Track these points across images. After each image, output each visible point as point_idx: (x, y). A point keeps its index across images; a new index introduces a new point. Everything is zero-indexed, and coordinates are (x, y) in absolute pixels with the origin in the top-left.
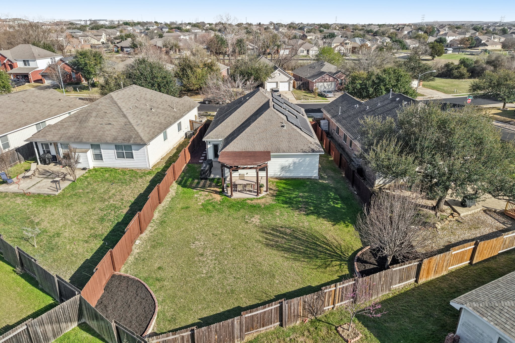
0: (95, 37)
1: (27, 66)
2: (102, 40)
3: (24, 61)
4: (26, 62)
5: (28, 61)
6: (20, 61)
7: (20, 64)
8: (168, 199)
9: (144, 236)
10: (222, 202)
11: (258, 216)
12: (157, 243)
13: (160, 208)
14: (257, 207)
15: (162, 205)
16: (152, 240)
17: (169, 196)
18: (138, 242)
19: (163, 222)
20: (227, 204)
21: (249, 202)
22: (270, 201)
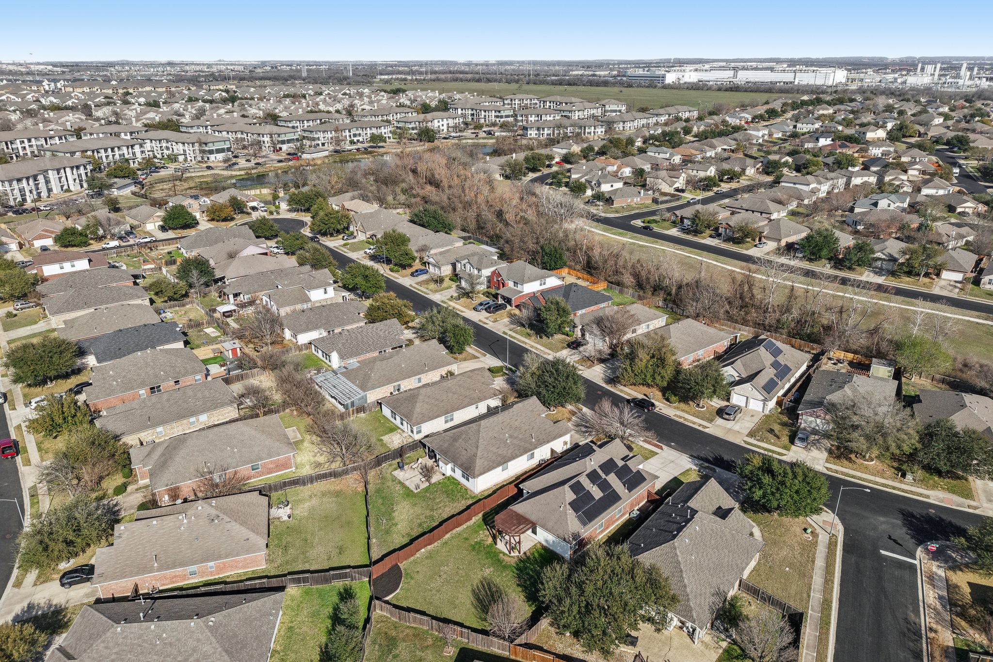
1: (516, 288)
2: (676, 185)
3: (515, 283)
5: (517, 283)
6: (511, 281)
7: (511, 284)
8: (465, 526)
9: (429, 547)
10: (488, 546)
11: (492, 569)
12: (430, 556)
13: (454, 531)
14: (499, 561)
15: (458, 529)
16: (430, 552)
17: (468, 524)
18: (423, 550)
19: (446, 543)
20: (488, 550)
21: (501, 555)
22: (513, 562)
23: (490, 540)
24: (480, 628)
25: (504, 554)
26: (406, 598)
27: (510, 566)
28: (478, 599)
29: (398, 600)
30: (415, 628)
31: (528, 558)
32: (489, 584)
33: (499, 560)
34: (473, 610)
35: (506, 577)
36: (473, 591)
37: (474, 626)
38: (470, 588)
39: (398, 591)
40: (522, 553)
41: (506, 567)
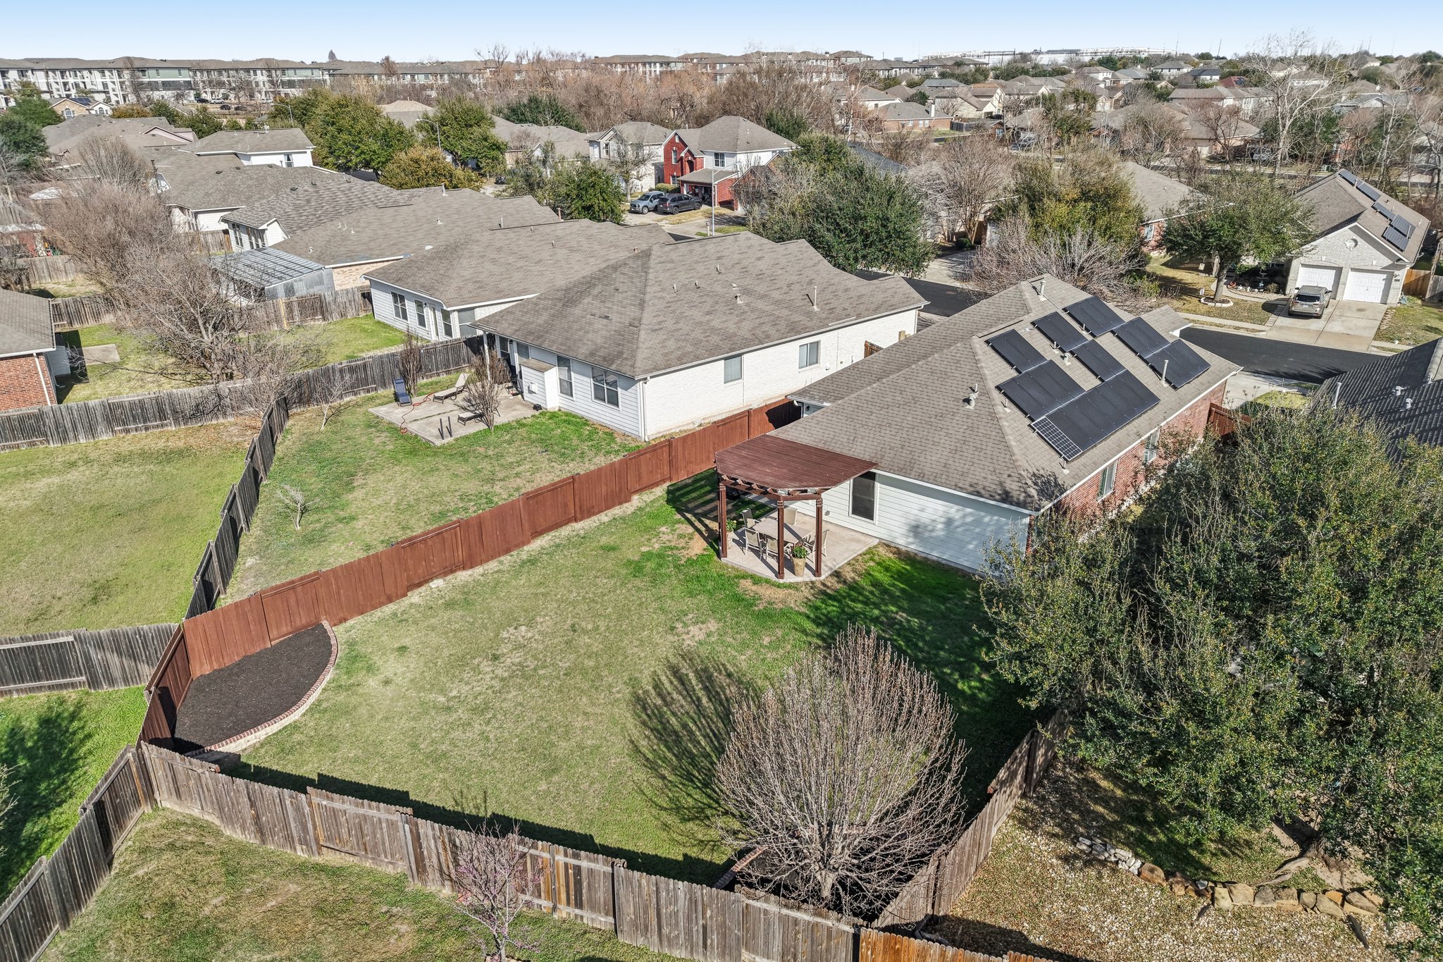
0: (974, 100)
1: (720, 168)
2: (988, 108)
3: (716, 155)
4: (719, 157)
5: (722, 155)
6: (710, 154)
7: (708, 162)
8: (604, 517)
9: (463, 576)
10: (691, 562)
11: (713, 626)
12: (464, 600)
13: (565, 531)
14: (743, 603)
15: (578, 526)
16: (465, 590)
17: (617, 511)
18: (437, 583)
19: (532, 561)
20: (692, 571)
21: (746, 584)
22: (795, 601)
23: (698, 546)
24: (676, 854)
25: (756, 580)
26: (327, 742)
27: (785, 614)
28: (663, 732)
29: (284, 751)
30: (334, 873)
31: (854, 587)
32: (706, 677)
33: (739, 599)
34: (641, 775)
35: (773, 647)
36: (640, 702)
37: (645, 846)
38: (623, 692)
39: (294, 716)
40: (825, 573)
41: (768, 616)
